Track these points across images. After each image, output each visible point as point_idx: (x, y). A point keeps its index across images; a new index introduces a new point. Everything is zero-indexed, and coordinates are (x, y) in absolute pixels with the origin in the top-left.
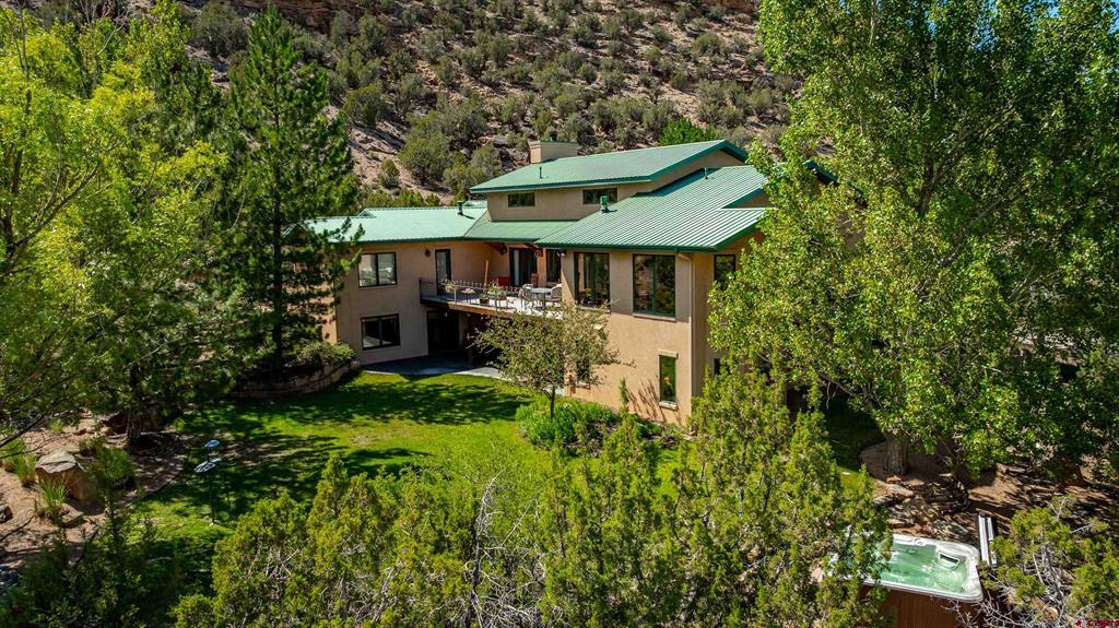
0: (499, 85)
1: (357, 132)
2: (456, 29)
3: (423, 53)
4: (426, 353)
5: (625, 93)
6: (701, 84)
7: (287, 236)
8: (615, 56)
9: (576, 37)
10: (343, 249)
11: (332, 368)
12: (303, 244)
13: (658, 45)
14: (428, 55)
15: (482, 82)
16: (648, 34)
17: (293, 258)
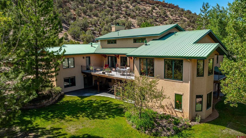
0: (91, 16)
2: (80, 3)
3: (72, 8)
4: (84, 88)
5: (120, 19)
6: (137, 17)
7: (40, 53)
8: (117, 10)
9: (108, 6)
10: (59, 57)
11: (55, 96)
12: (46, 55)
13: (126, 8)
14: (73, 8)
15: (87, 15)
16: (124, 6)
17: (42, 60)
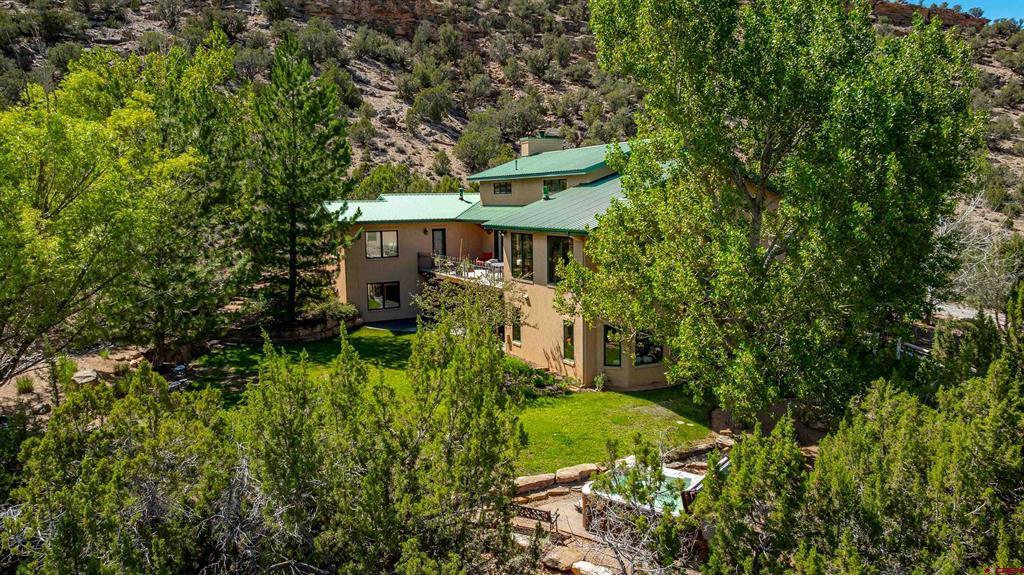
0: (560, 82)
1: (423, 127)
2: (525, 33)
3: (495, 55)
11: (336, 323)
14: (498, 57)
15: (544, 80)
